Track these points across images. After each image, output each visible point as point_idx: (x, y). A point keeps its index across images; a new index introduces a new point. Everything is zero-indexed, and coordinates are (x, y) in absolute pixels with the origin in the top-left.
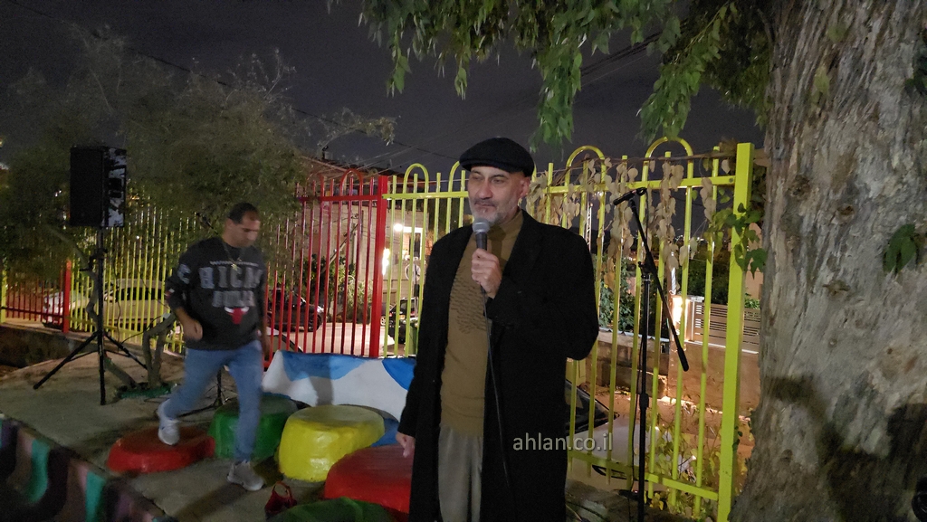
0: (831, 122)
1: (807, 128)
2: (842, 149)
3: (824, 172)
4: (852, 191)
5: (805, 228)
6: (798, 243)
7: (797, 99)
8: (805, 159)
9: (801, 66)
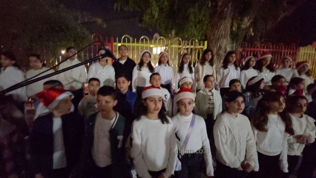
0: (224, 40)
1: (221, 40)
2: (225, 44)
3: (223, 47)
4: (226, 50)
5: (221, 55)
6: (219, 57)
7: (220, 35)
8: (221, 45)
9: (221, 30)
